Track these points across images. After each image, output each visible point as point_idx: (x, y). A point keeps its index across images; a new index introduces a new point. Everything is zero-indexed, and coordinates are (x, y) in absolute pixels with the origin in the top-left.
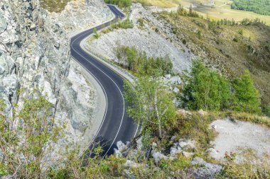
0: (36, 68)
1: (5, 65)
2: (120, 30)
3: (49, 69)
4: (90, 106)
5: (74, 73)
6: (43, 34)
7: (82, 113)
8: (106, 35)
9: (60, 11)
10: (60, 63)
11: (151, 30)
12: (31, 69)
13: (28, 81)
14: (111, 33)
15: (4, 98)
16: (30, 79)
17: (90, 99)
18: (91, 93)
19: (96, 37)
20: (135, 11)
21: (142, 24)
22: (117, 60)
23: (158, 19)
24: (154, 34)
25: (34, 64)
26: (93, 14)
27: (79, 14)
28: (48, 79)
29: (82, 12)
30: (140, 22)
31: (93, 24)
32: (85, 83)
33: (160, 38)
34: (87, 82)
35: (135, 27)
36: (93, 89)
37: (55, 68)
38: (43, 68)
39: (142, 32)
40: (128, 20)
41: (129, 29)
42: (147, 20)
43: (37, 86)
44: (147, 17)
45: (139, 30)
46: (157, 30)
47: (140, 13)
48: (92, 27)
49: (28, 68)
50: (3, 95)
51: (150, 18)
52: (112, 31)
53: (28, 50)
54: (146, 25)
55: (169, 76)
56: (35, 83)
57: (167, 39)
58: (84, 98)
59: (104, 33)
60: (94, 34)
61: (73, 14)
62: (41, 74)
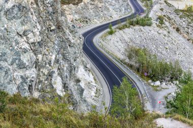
0: (52, 65)
1: (29, 60)
2: (137, 27)
3: (62, 66)
4: (94, 103)
5: (83, 70)
6: (61, 34)
7: (86, 108)
8: (121, 32)
9: (77, 4)
10: (72, 61)
11: (171, 29)
12: (48, 65)
13: (44, 75)
14: (127, 30)
15: (25, 87)
16: (46, 73)
17: (96, 96)
18: (97, 91)
19: (111, 33)
20: (156, 7)
21: (162, 23)
22: (127, 60)
23: (181, 17)
24: (174, 34)
25: (50, 61)
26: (111, 8)
27: (97, 7)
28: (60, 75)
29: (100, 5)
30: (160, 19)
31: (109, 18)
32: (93, 81)
33: (181, 38)
34: (95, 80)
35: (154, 25)
36: (99, 87)
37: (67, 65)
38: (57, 65)
39: (161, 31)
40: (147, 16)
41: (146, 27)
42: (169, 18)
43: (51, 80)
44: (168, 14)
45: (158, 29)
46: (178, 30)
47: (162, 10)
48: (108, 22)
49: (46, 64)
50: (25, 84)
51: (172, 16)
52: (129, 27)
53: (47, 48)
54: (167, 24)
55: (178, 82)
56: (49, 78)
57: (188, 40)
58: (90, 95)
59: (120, 29)
60: (108, 30)
61: (90, 7)
62: (56, 70)
